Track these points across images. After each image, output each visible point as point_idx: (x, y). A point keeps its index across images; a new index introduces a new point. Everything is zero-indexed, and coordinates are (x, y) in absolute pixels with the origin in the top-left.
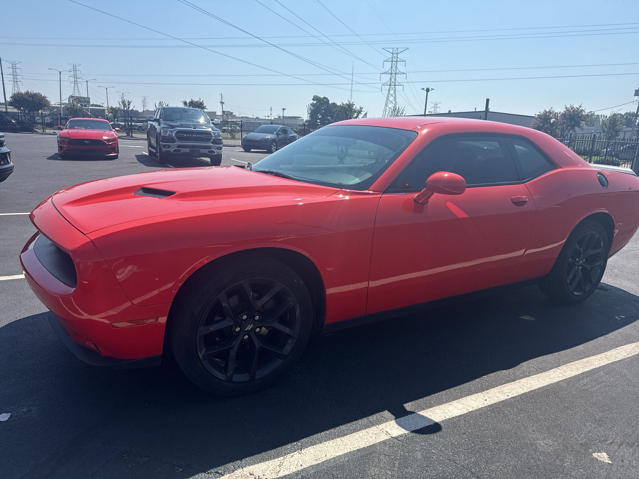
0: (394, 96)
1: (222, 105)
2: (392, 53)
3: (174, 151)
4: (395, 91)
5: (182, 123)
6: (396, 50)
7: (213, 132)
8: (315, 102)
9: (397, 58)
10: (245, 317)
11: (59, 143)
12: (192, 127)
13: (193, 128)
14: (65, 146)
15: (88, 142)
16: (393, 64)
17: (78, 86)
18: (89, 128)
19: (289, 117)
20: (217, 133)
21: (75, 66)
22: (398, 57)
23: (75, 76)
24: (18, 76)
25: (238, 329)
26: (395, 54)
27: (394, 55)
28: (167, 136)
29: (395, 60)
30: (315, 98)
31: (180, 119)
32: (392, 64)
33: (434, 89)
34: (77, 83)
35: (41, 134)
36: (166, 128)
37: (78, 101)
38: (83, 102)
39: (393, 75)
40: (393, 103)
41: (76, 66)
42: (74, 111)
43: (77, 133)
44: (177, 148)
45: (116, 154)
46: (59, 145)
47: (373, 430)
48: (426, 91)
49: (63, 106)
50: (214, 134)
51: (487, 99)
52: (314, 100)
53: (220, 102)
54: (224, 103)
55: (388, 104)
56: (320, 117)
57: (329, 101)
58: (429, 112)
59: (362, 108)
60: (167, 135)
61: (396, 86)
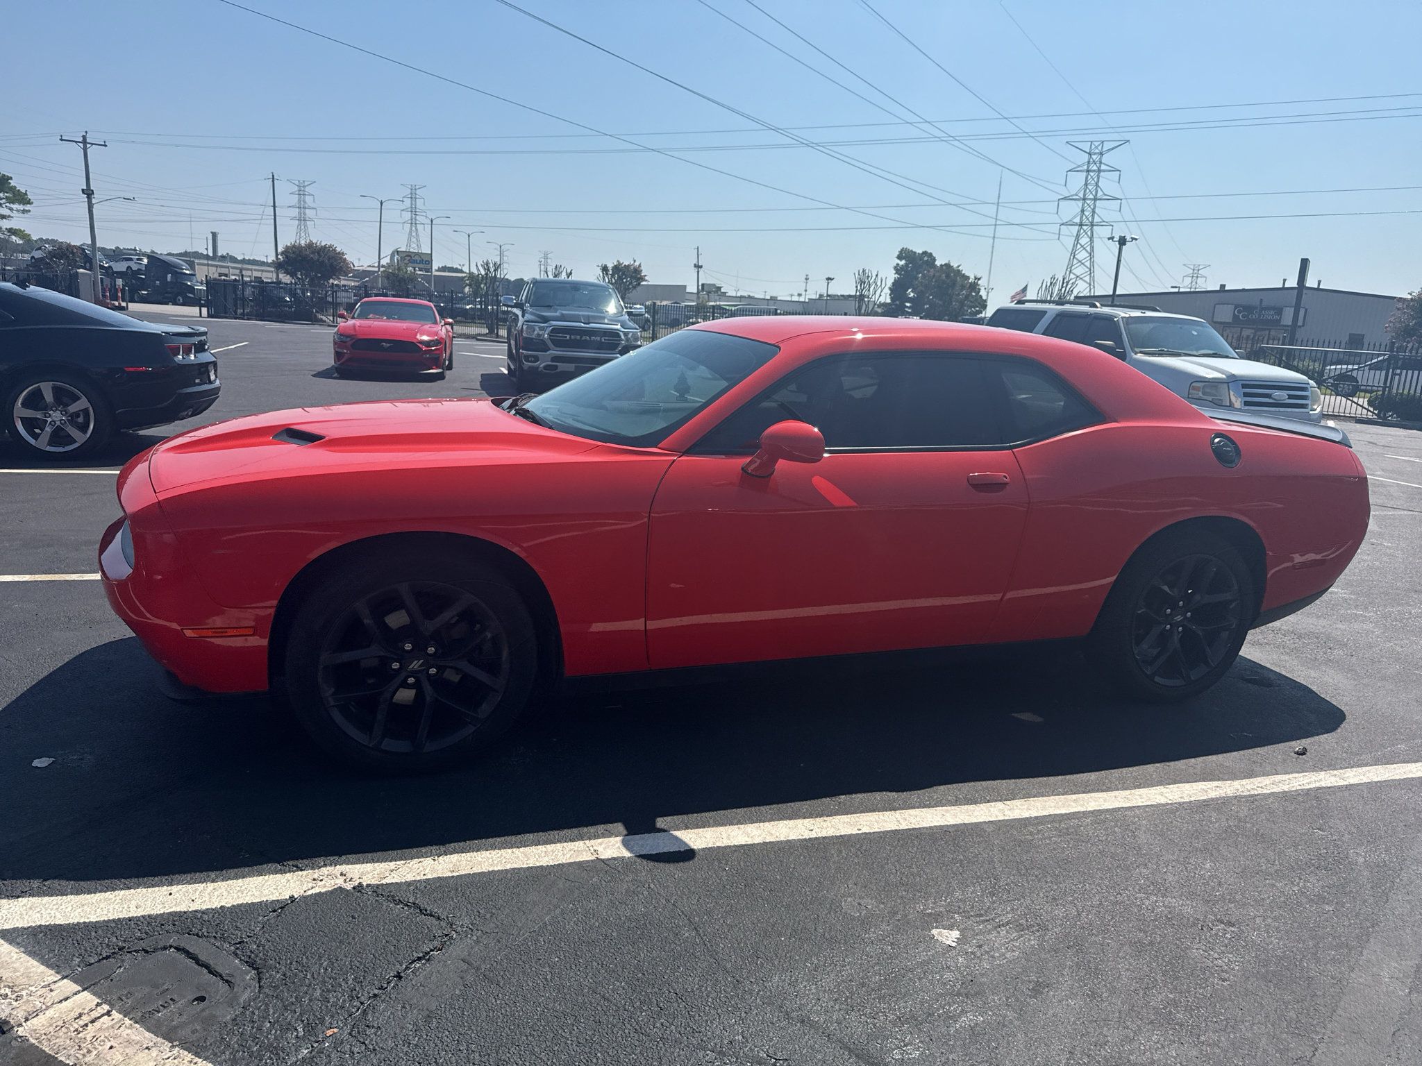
0: (1088, 249)
1: (698, 272)
2: (1090, 154)
3: (546, 367)
4: (1091, 238)
5: (564, 312)
6: (1099, 145)
7: (623, 332)
8: (902, 263)
9: (1101, 163)
10: (408, 647)
11: (336, 346)
12: (583, 321)
13: (584, 323)
14: (345, 351)
15: (388, 345)
16: (1089, 177)
17: (417, 230)
18: (395, 319)
19: (842, 296)
20: (631, 334)
21: (413, 190)
22: (1103, 161)
23: (414, 211)
24: (307, 211)
25: (396, 666)
26: (1095, 154)
27: (1094, 157)
28: (532, 339)
29: (1095, 168)
30: (904, 254)
31: (563, 305)
32: (1087, 178)
33: (1136, 239)
34: (416, 224)
35: (329, 326)
36: (532, 322)
37: (409, 260)
38: (417, 263)
39: (1088, 202)
40: (1086, 266)
41: (415, 189)
42: (399, 281)
43: (370, 327)
44: (550, 363)
45: (440, 370)
46: (337, 349)
47: (579, 845)
48: (1117, 243)
49: (382, 269)
50: (626, 334)
51: (1302, 260)
52: (900, 257)
53: (693, 265)
54: (701, 267)
55: (1073, 268)
56: (912, 295)
57: (934, 260)
58: (1172, 287)
59: (979, 279)
60: (534, 337)
61: (1094, 227)
